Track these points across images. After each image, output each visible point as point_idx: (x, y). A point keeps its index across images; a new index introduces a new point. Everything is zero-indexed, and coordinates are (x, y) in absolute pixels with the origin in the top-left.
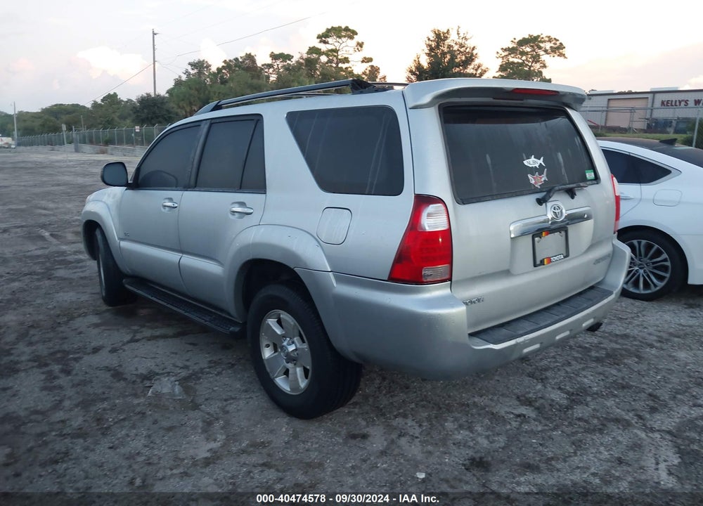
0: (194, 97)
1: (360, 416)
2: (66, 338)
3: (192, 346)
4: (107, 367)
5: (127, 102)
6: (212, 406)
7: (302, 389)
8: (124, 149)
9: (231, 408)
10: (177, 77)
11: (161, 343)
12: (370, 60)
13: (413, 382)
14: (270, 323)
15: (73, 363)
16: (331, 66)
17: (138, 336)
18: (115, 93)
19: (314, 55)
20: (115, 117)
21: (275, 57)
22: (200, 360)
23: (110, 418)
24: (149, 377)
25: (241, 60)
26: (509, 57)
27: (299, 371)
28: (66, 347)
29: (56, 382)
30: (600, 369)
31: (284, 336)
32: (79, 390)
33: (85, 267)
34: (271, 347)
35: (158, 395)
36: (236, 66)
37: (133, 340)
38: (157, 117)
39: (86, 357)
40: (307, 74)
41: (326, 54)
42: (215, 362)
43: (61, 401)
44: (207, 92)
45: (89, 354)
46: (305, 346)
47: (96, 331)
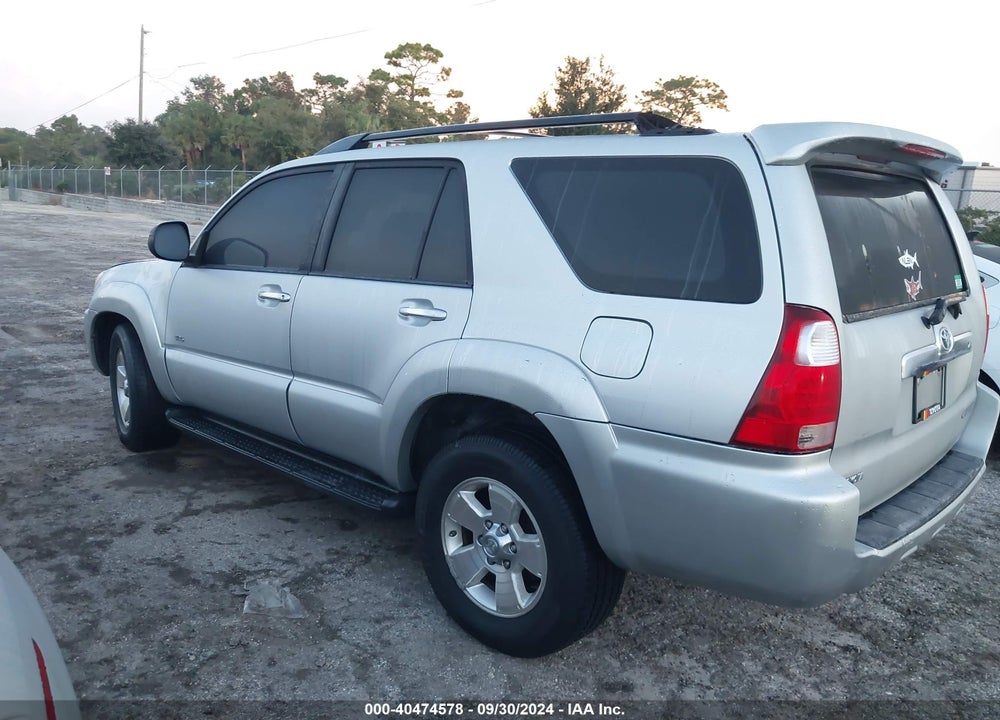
0: (198, 129)
1: (605, 649)
2: (74, 507)
3: (290, 524)
4: (158, 559)
5: (92, 130)
6: (359, 632)
7: (524, 610)
8: (88, 200)
9: (392, 635)
10: (172, 98)
11: (237, 516)
12: (460, 94)
13: (665, 591)
14: (464, 497)
15: (98, 552)
16: (403, 98)
17: (196, 505)
18: (74, 116)
19: (380, 82)
20: (76, 149)
21: (321, 80)
22: (312, 548)
23: (192, 654)
24: (235, 577)
25: (270, 81)
26: (652, 104)
27: (516, 579)
28: (76, 521)
29: (78, 587)
30: (930, 571)
31: (489, 522)
32: (121, 602)
33: (75, 383)
34: (459, 535)
35: (259, 611)
36: (262, 89)
37: (188, 512)
38: (143, 155)
39: (117, 541)
40: (369, 108)
41: (398, 81)
42: (337, 553)
43: (95, 623)
44: (217, 124)
45: (121, 535)
46: (536, 540)
47: (122, 494)
